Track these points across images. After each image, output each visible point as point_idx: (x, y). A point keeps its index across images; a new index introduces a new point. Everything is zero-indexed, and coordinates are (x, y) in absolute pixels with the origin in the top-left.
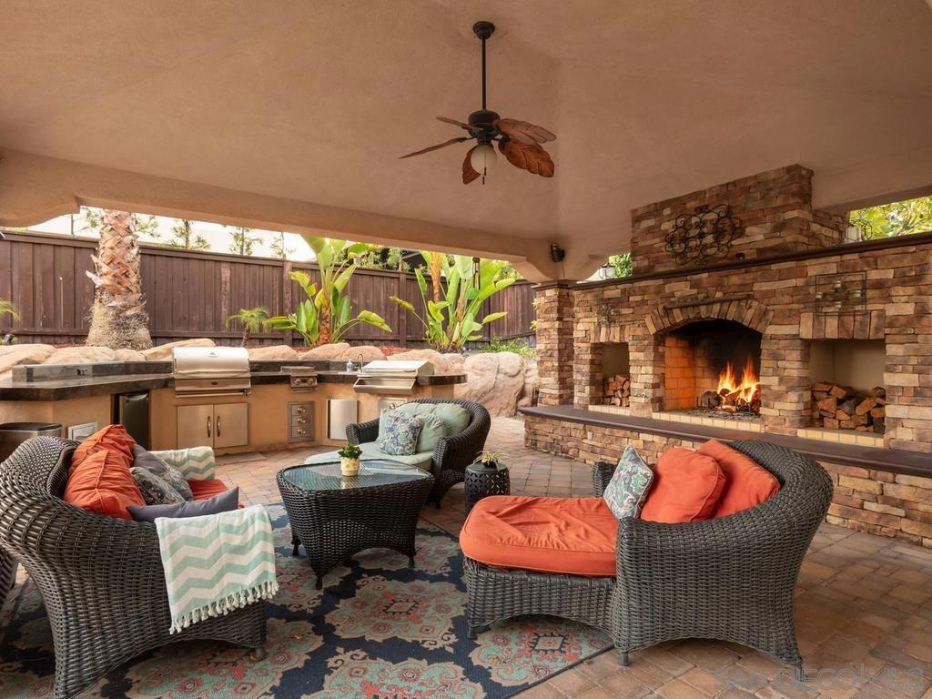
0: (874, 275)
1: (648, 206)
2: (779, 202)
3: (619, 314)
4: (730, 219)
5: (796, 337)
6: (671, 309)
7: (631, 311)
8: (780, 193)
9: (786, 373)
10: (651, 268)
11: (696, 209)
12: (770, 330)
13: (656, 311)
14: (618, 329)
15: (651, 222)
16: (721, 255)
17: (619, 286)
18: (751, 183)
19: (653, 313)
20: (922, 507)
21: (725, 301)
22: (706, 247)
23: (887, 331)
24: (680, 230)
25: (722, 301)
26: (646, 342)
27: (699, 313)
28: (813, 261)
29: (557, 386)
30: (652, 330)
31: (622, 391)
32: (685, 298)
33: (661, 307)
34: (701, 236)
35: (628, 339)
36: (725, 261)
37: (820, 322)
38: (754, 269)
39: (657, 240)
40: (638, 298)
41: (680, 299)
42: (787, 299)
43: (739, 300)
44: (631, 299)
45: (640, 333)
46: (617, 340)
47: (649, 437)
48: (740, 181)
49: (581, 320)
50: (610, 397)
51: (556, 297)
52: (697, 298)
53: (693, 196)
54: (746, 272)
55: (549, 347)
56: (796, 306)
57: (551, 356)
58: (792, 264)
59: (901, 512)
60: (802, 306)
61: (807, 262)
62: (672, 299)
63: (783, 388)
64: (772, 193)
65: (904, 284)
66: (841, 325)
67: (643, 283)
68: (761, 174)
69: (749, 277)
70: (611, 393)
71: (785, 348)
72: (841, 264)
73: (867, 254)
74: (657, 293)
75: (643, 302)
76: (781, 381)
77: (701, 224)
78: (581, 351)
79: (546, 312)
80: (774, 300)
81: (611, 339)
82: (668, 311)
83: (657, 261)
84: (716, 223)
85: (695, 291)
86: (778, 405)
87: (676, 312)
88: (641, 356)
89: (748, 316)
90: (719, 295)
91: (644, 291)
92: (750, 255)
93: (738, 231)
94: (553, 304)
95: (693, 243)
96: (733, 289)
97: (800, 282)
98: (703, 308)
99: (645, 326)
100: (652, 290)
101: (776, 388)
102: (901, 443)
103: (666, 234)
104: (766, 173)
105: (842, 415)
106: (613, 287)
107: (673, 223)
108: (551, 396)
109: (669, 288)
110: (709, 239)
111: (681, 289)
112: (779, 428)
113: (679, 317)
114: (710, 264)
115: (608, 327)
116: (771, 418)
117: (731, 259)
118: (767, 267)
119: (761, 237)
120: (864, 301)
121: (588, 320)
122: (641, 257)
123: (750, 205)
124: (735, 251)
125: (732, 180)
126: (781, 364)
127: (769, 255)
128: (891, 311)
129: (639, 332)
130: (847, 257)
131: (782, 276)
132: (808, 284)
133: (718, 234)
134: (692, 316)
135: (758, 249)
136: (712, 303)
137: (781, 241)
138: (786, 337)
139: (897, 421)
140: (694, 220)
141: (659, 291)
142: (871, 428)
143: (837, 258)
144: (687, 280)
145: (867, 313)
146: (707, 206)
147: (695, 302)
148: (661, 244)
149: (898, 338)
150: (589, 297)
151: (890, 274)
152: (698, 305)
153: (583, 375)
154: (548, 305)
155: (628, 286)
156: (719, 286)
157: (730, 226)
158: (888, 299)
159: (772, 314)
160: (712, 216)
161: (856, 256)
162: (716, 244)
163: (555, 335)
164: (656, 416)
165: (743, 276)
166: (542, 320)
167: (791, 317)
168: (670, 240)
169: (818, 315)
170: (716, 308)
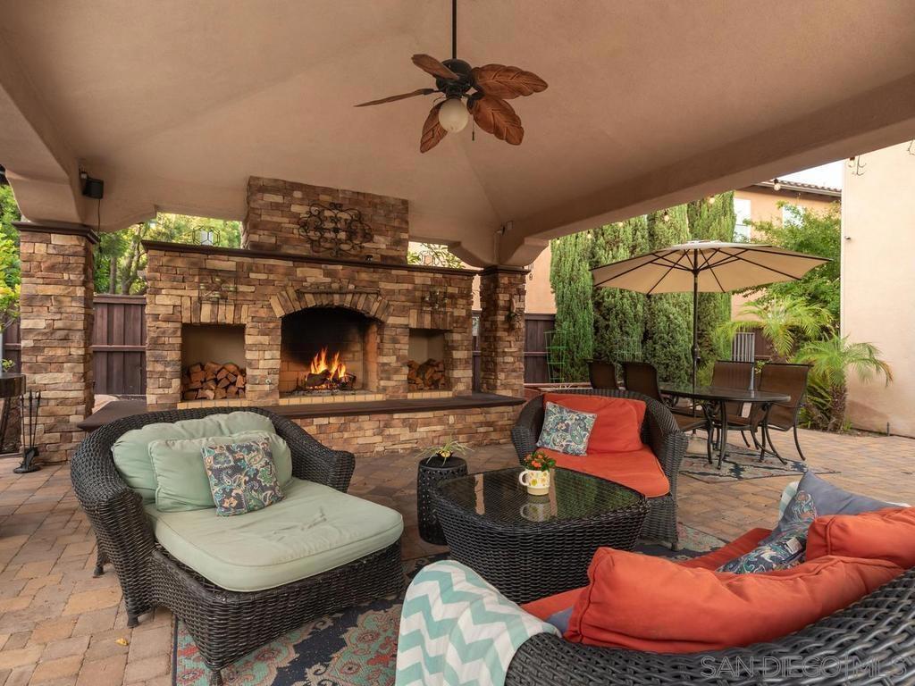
0: (450, 290)
1: (276, 180)
2: (396, 224)
3: (236, 291)
4: (361, 223)
5: (407, 326)
6: (304, 293)
7: (252, 288)
8: (397, 217)
9: (401, 353)
10: (277, 247)
11: (331, 204)
12: (391, 320)
13: (284, 293)
14: (233, 308)
15: (278, 199)
16: (353, 252)
17: (232, 258)
18: (377, 201)
19: (282, 295)
20: (500, 423)
21: (357, 293)
22: (340, 242)
23: (455, 325)
24: (313, 218)
25: (354, 294)
26: (272, 325)
27: (332, 301)
28: (419, 274)
29: (81, 385)
30: (279, 312)
31: (217, 382)
32: (318, 285)
33: (291, 291)
34: (336, 230)
35: (245, 319)
36: (357, 259)
37: (422, 317)
38: (380, 270)
39: (286, 220)
40: (263, 276)
41: (312, 284)
42: (403, 298)
43: (368, 294)
44: (252, 275)
45: (264, 315)
46: (229, 320)
47: (324, 421)
48: (369, 194)
49: (163, 291)
50: (197, 390)
51: (80, 249)
52: (330, 287)
53: (326, 190)
54: (374, 272)
55: (58, 324)
56: (408, 304)
57: (66, 339)
58: (406, 272)
59: (491, 429)
60: (412, 304)
61: (415, 274)
62: (304, 284)
63: (399, 364)
64: (392, 215)
65: (462, 297)
66: (433, 320)
67: (272, 262)
68: (385, 197)
69: (376, 276)
70: (198, 385)
71: (401, 334)
72: (433, 279)
73: (447, 276)
74: (286, 274)
75: (268, 282)
76: (398, 359)
77: (335, 220)
78: (164, 332)
79: (52, 268)
80: (394, 297)
81: (220, 319)
82: (300, 294)
83: (287, 241)
84: (349, 224)
85: (328, 280)
86: (396, 377)
87: (309, 297)
88: (265, 340)
89: (375, 308)
90: (351, 287)
91: (270, 270)
92: (376, 259)
93: (368, 237)
94: (72, 260)
95: (327, 235)
96: (364, 284)
97: (410, 287)
98: (337, 297)
99: (270, 308)
100: (281, 270)
101: (394, 365)
102: (460, 392)
103: (297, 215)
104: (387, 197)
105: (419, 380)
106: (226, 257)
107: (307, 208)
108: (62, 402)
109: (300, 272)
110: (342, 235)
111: (314, 275)
112: (396, 394)
113: (311, 301)
114: (344, 259)
115: (215, 303)
116: (390, 389)
117: (362, 258)
118: (389, 271)
119: (384, 247)
120: (444, 306)
121: (179, 292)
122: (266, 232)
123: (376, 218)
124: (365, 252)
125: (362, 192)
126: (397, 346)
127: (389, 262)
128: (456, 313)
129: (263, 313)
130: (437, 275)
131: (398, 280)
132: (415, 289)
133: (351, 235)
134: (325, 302)
135: (382, 256)
136: (346, 293)
137: (398, 253)
138: (401, 326)
139: (459, 379)
140: (327, 213)
141: (289, 273)
142: (432, 387)
143: (431, 275)
144: (321, 268)
145: (445, 313)
146: (341, 205)
147: (329, 290)
148: (292, 226)
149: (460, 330)
150: (180, 263)
151: (456, 291)
152: (332, 293)
153: (167, 364)
154: (60, 259)
155: (247, 260)
156: (351, 280)
157: (360, 229)
158: (454, 305)
159: (392, 308)
160: (344, 216)
161: (441, 276)
162: (348, 242)
163: (76, 308)
164: (284, 402)
165: (371, 275)
166: (41, 281)
167: (403, 311)
168: (304, 225)
169: (421, 312)
170: (349, 297)
